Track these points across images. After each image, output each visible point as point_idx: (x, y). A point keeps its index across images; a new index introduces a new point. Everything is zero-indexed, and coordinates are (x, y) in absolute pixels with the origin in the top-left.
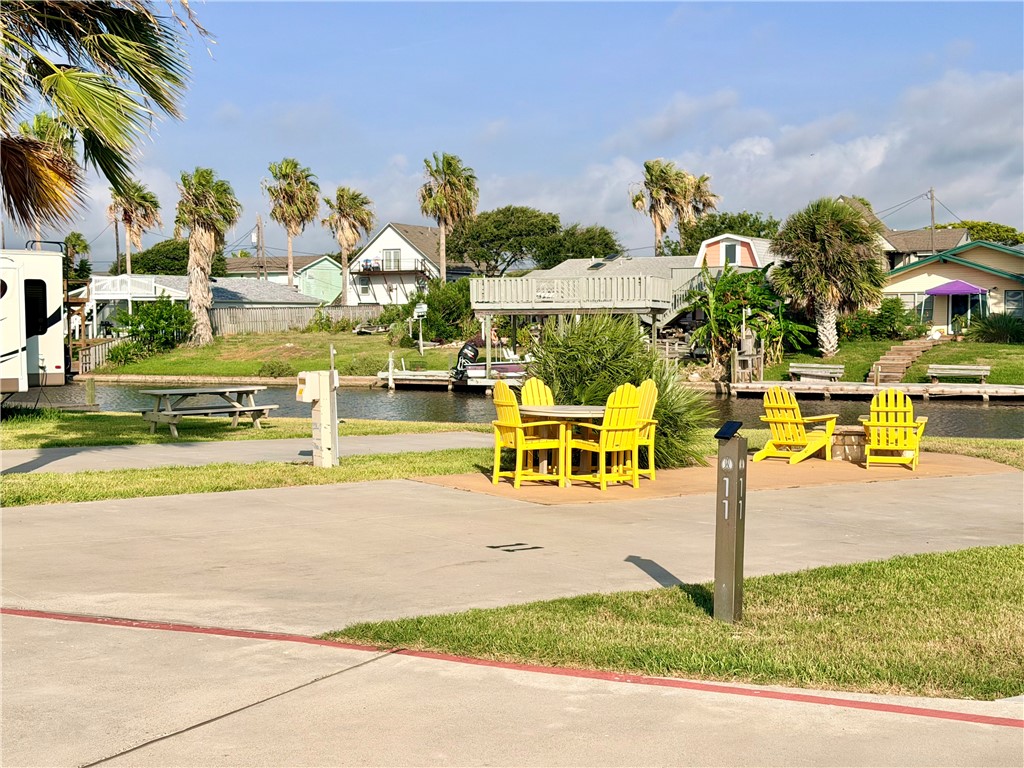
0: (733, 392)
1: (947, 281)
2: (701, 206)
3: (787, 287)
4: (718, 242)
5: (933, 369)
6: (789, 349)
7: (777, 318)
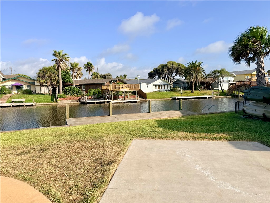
1: (15, 83)
5: (13, 100)
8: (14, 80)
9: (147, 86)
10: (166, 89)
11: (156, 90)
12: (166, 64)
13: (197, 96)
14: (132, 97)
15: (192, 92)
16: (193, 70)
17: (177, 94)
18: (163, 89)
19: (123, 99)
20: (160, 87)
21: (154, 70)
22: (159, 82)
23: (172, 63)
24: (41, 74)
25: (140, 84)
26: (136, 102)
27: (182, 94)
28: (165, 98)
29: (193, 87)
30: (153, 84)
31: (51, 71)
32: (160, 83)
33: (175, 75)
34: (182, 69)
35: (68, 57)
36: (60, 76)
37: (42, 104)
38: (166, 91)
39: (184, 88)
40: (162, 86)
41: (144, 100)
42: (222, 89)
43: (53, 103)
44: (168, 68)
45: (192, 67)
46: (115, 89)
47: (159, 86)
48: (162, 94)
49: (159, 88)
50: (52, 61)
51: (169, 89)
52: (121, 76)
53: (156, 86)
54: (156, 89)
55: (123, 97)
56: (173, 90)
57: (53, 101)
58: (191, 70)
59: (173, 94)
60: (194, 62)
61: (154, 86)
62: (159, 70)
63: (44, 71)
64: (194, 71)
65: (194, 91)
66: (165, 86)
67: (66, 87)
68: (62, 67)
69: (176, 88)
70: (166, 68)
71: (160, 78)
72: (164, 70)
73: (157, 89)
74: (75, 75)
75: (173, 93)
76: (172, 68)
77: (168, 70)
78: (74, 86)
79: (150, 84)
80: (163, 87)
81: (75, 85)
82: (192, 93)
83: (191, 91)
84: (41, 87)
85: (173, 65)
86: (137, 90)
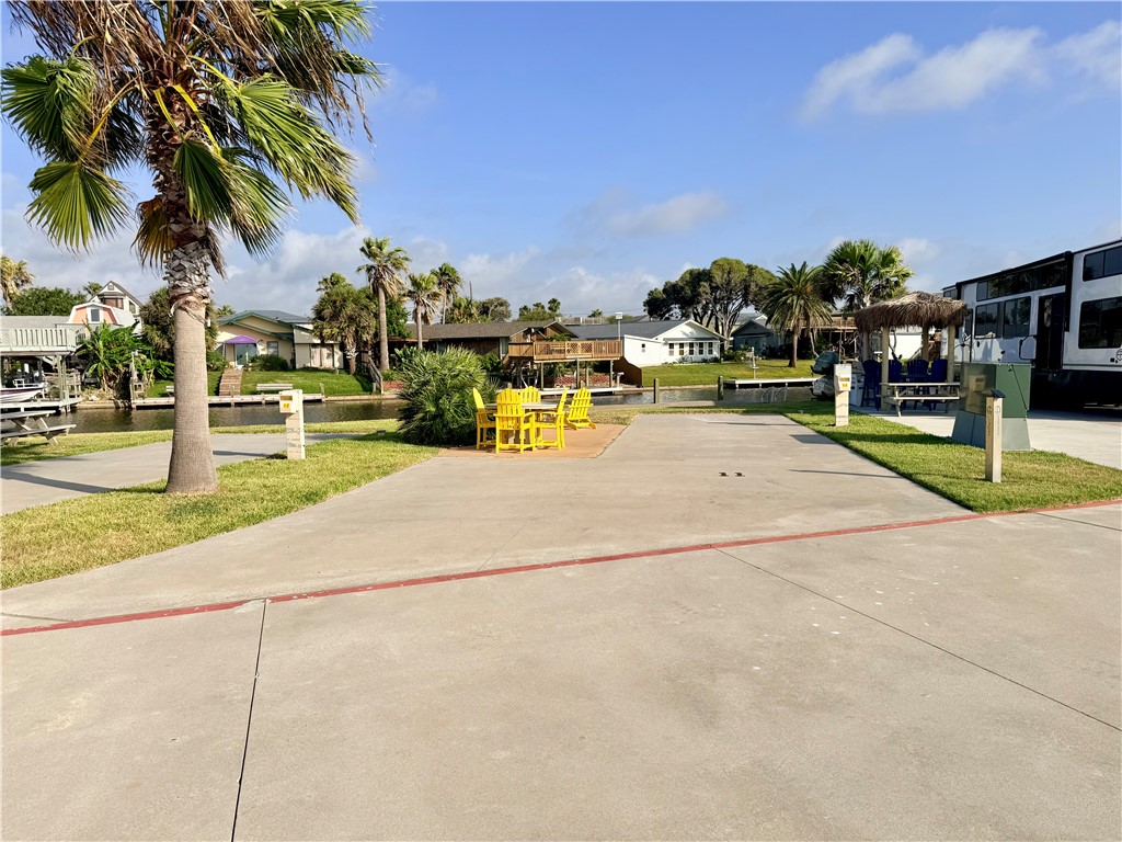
0: (134, 406)
1: (233, 336)
2: (19, 282)
3: (157, 338)
4: (85, 307)
5: (260, 387)
6: (158, 377)
7: (148, 357)
8: (232, 329)
9: (643, 346)
10: (706, 355)
11: (670, 360)
12: (708, 268)
13: (806, 376)
14: (596, 381)
15: (791, 365)
16: (793, 293)
17: (739, 373)
18: (696, 356)
19: (574, 385)
20: (686, 349)
21: (665, 291)
22: (683, 331)
23: (727, 267)
24: (327, 312)
25: (622, 338)
26: (610, 393)
27: (757, 370)
28: (701, 383)
29: (793, 348)
30: (661, 337)
31: (356, 301)
32: (684, 333)
33: (740, 307)
34: (761, 288)
35: (407, 259)
36: (383, 317)
37: (342, 398)
38: (705, 361)
39: (771, 353)
40: (691, 345)
41: (633, 388)
42: (893, 353)
43: (372, 397)
44: (714, 285)
45: (790, 285)
46: (547, 357)
47: (682, 345)
48: (690, 370)
49: (682, 353)
50: (359, 270)
51: (716, 354)
52: (537, 305)
53: (671, 346)
54: (671, 353)
55: (569, 381)
56: (729, 357)
57: (371, 390)
58: (786, 294)
59: (728, 372)
60: (798, 268)
61: (665, 344)
62: (682, 288)
63: (335, 302)
64: (795, 298)
65: (798, 363)
66: (701, 345)
67: (397, 350)
68: (389, 290)
69: (740, 352)
70: (705, 284)
71: (685, 316)
72: (701, 290)
73: (676, 357)
74: (423, 312)
75: (729, 367)
76: (728, 283)
77: (714, 289)
78: (421, 346)
79: (653, 339)
80: (696, 349)
81: (424, 343)
82: (791, 369)
83: (787, 362)
84: (313, 350)
85: (729, 273)
86: (613, 358)
